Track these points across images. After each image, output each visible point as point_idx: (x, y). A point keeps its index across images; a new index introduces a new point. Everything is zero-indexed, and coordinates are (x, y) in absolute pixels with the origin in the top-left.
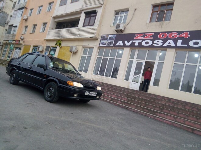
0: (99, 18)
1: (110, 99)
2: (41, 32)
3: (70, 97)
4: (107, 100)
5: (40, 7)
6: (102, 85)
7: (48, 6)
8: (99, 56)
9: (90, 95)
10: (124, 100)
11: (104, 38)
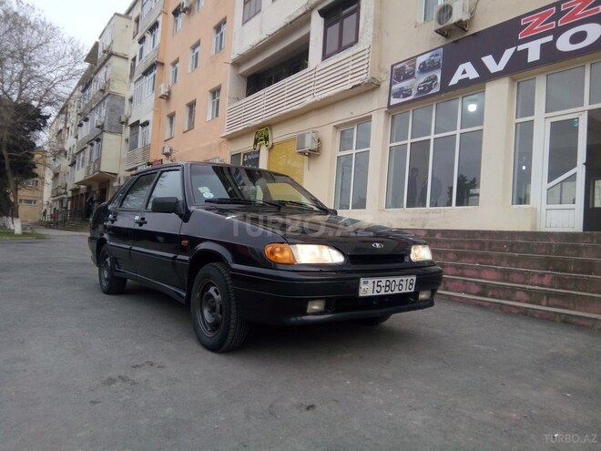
0: (372, 12)
1: (477, 289)
2: (209, 118)
3: (293, 319)
4: (463, 295)
5: (194, 48)
6: (429, 237)
7: (213, 37)
8: (397, 141)
9: (383, 293)
10: (542, 281)
11: (399, 74)
